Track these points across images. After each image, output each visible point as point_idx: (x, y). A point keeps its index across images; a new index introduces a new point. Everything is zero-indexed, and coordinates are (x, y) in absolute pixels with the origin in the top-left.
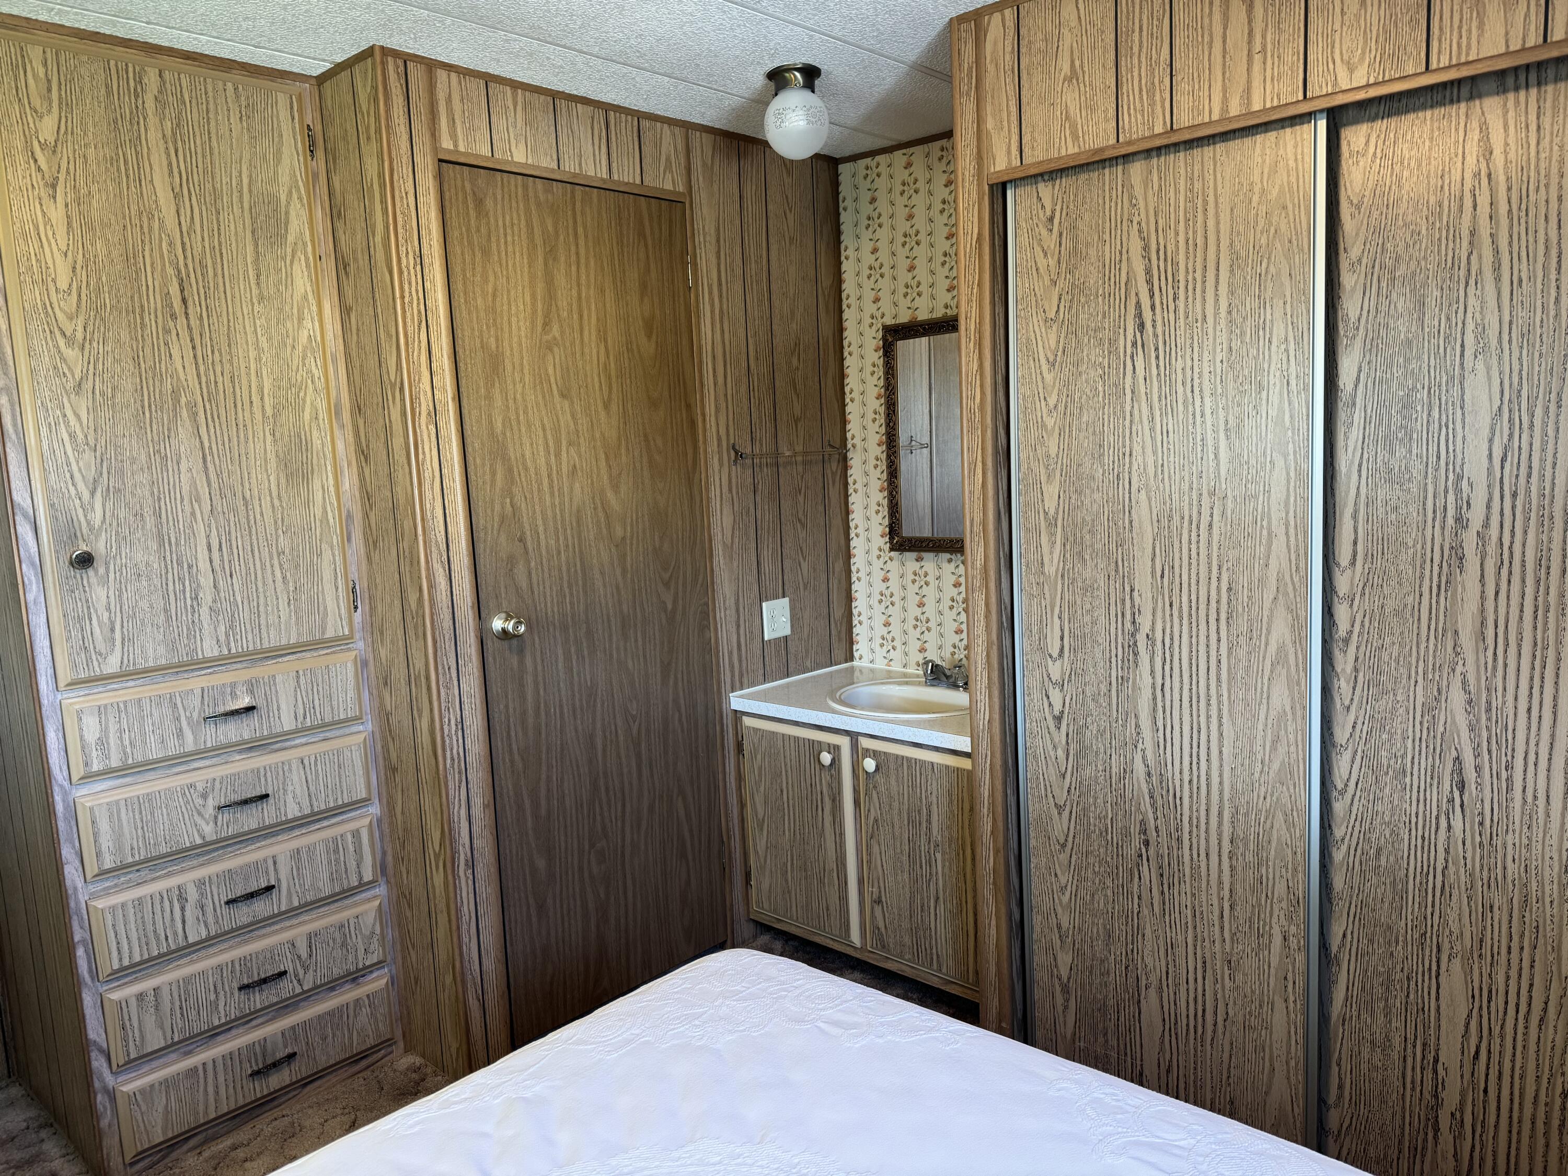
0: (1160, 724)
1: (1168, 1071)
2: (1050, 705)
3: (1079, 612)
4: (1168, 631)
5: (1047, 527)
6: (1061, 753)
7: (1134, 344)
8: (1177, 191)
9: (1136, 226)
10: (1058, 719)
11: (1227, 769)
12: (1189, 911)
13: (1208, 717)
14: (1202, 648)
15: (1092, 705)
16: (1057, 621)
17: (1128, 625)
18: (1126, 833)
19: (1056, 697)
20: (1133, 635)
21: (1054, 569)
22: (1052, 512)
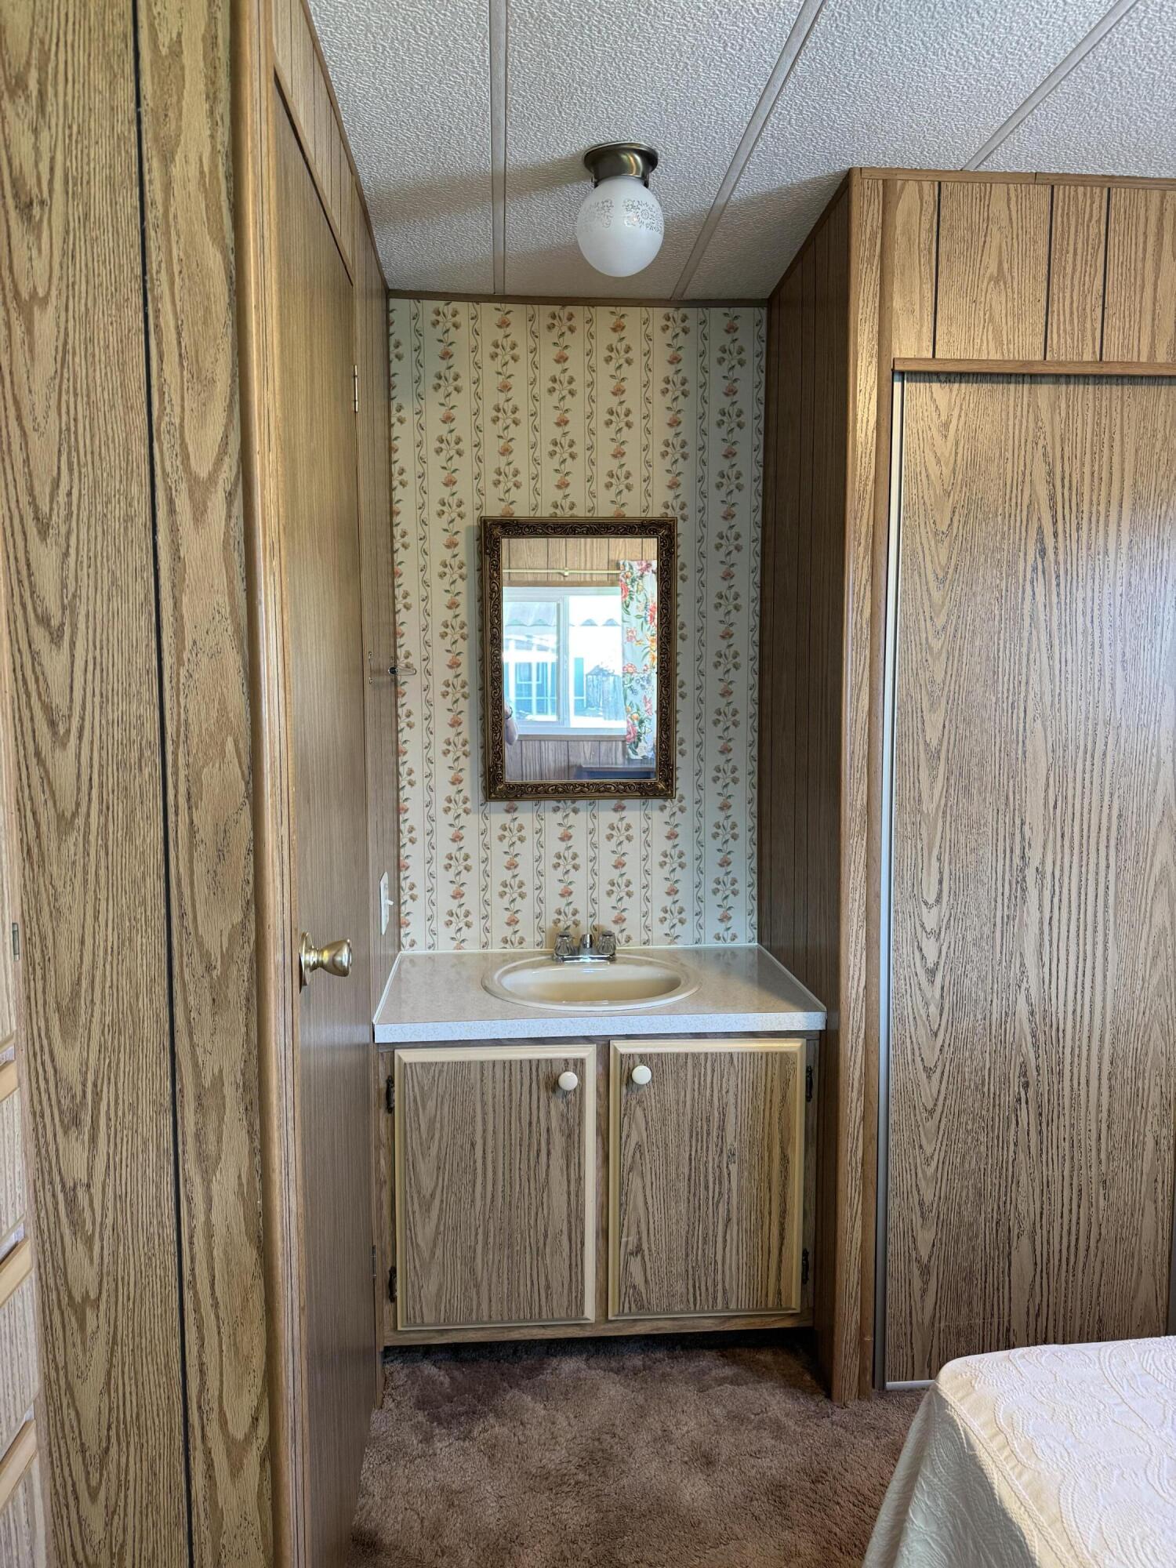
0: (1046, 959)
1: (1037, 1315)
2: (923, 957)
3: (963, 851)
4: (1058, 863)
5: (928, 760)
6: (933, 1010)
7: (1035, 569)
8: (1085, 423)
9: (1041, 451)
10: (932, 973)
11: (1110, 991)
12: (1067, 1144)
13: (1095, 944)
14: (1091, 877)
15: (973, 951)
16: (935, 864)
17: (1017, 860)
18: (1006, 1079)
19: (930, 948)
20: (1022, 870)
21: (934, 805)
22: (934, 743)
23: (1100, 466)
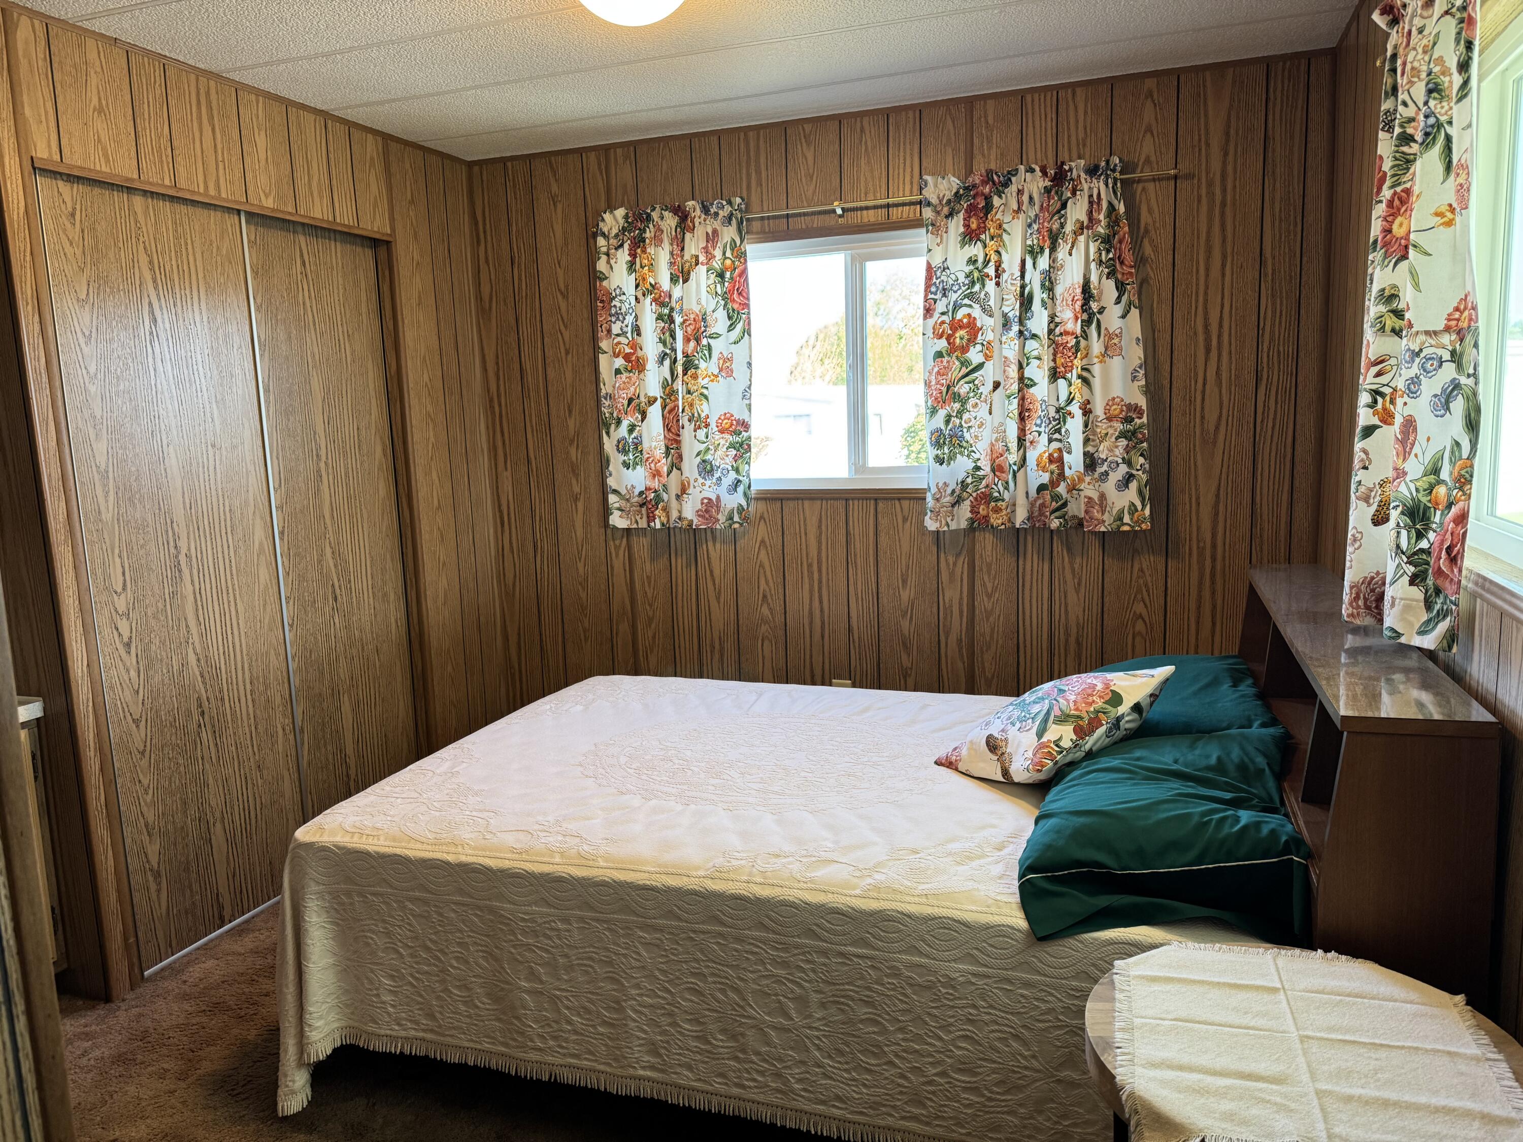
0: (201, 619)
1: (234, 876)
2: (120, 635)
3: (135, 548)
4: (199, 549)
5: (100, 480)
6: (133, 674)
7: (151, 333)
8: (167, 229)
9: (142, 245)
10: (128, 645)
11: (243, 633)
12: (234, 748)
13: (229, 602)
14: (220, 555)
15: (153, 622)
16: (117, 560)
17: (172, 550)
18: (189, 713)
19: (124, 626)
20: (177, 557)
21: (110, 515)
22: (103, 466)
23: (182, 262)
